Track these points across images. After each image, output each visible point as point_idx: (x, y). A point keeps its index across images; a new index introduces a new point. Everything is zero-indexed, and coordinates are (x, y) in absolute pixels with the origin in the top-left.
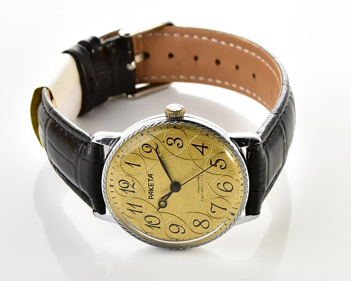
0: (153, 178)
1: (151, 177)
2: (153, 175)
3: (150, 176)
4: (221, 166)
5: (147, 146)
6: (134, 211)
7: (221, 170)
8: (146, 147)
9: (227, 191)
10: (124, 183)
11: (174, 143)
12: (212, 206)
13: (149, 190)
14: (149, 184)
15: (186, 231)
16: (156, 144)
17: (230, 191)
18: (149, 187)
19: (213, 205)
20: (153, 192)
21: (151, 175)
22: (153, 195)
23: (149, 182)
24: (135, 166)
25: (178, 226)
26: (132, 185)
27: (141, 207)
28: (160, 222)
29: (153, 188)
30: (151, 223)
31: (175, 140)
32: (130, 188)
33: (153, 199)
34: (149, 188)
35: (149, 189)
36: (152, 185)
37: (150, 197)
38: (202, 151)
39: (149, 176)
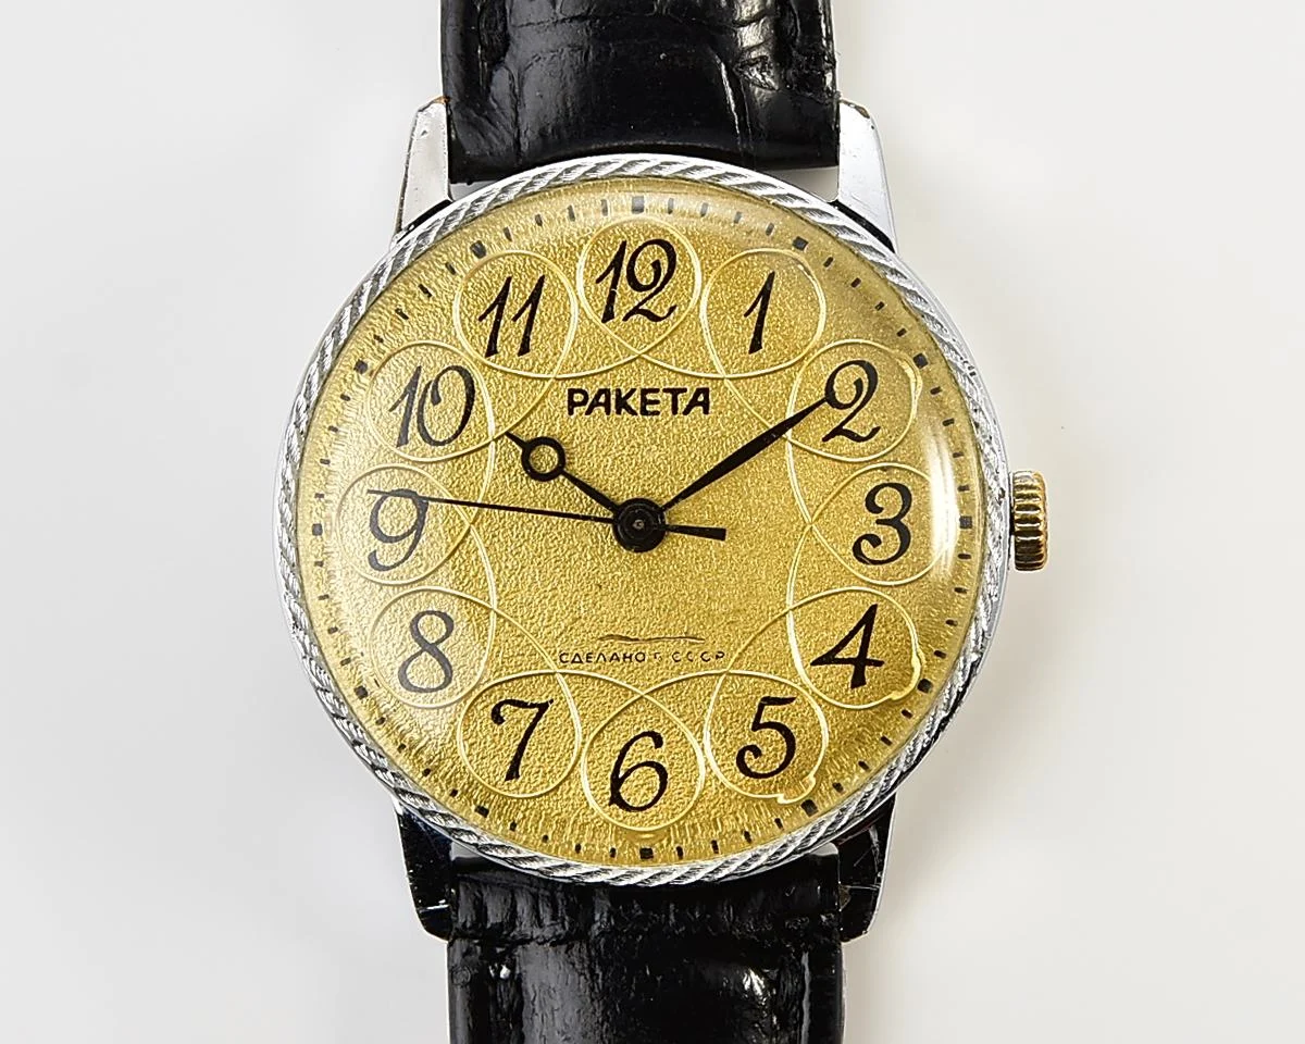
0: (686, 412)
1: (693, 403)
2: (706, 412)
3: (701, 398)
4: (757, 752)
5: (866, 386)
6: (499, 316)
7: (736, 751)
8: (859, 383)
9: (617, 782)
10: (656, 265)
11: (879, 522)
12: (533, 706)
13: (619, 391)
14: (657, 391)
15: (386, 573)
16: (875, 431)
17: (616, 799)
18: (637, 392)
19: (536, 710)
20: (608, 411)
21: (706, 406)
22: (588, 412)
23: (665, 391)
24: (753, 326)
25: (412, 537)
26: (644, 307)
27: (524, 349)
28: (437, 444)
29: (633, 413)
30: (428, 400)
31: (895, 523)
32: (627, 298)
33: (571, 412)
34: (633, 391)
35: (623, 395)
36: (648, 408)
37: (578, 398)
38: (839, 656)
39: (699, 392)
